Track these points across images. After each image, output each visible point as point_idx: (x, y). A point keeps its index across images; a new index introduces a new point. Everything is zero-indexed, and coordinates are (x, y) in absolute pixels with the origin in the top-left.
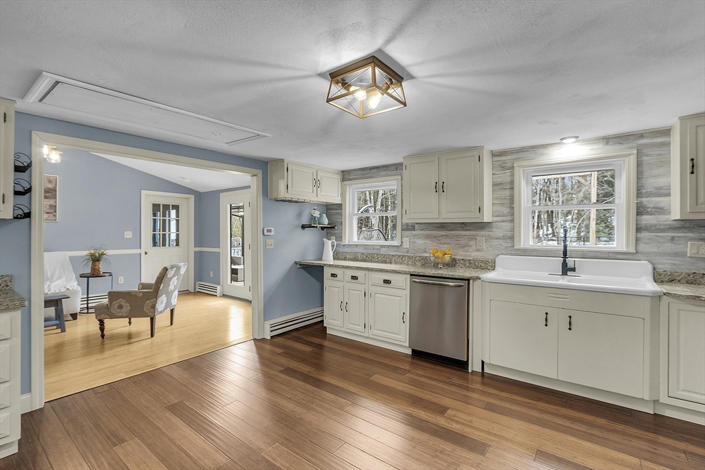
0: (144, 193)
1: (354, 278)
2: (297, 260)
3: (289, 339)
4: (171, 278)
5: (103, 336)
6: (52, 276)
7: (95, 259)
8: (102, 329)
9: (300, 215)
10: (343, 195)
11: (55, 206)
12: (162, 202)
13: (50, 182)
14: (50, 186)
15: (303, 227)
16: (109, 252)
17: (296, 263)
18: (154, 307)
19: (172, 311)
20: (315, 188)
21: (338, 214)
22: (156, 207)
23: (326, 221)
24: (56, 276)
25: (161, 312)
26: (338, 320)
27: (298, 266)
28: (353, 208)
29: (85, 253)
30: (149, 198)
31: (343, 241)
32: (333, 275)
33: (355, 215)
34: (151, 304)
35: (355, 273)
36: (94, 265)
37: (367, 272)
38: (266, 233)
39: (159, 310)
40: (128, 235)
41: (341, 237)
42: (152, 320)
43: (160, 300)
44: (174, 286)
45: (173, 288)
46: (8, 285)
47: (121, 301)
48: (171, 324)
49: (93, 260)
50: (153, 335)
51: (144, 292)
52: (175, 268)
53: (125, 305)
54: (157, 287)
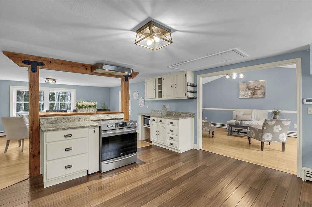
4: (273, 126)
6: (259, 119)
14: (262, 85)
18: (262, 137)
24: (261, 119)
25: (268, 141)
34: (261, 135)
36: (274, 116)
38: (305, 102)
39: (266, 140)
42: (262, 143)
43: (266, 135)
44: (279, 130)
45: (278, 131)
46: (193, 115)
47: (252, 131)
48: (283, 150)
49: (274, 114)
50: (262, 150)
51: (259, 129)
52: (276, 121)
53: (254, 133)
54: (263, 128)
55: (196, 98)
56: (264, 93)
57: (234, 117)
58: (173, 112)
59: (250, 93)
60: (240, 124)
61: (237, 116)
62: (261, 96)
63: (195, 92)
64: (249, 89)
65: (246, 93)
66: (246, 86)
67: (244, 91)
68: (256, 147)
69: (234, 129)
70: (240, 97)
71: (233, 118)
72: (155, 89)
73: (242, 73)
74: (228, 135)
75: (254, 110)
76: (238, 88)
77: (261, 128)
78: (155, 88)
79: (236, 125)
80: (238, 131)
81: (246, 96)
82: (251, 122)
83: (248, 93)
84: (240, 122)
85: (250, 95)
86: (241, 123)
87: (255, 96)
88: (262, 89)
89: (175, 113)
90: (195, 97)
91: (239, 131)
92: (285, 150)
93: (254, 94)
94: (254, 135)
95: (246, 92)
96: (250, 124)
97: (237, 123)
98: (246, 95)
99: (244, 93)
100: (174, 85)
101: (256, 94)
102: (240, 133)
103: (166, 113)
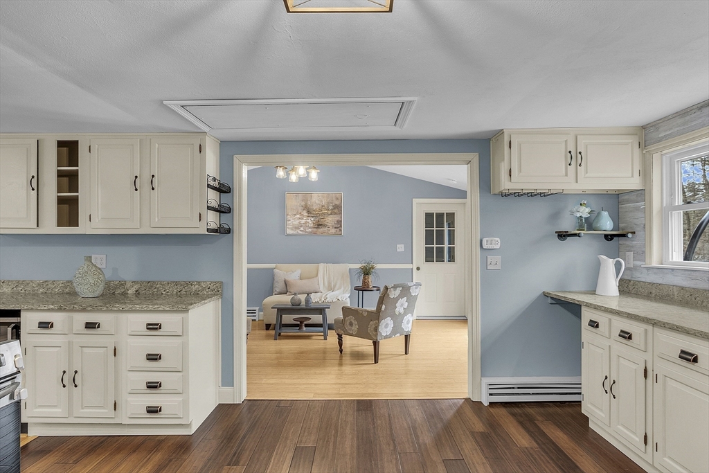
0: (415, 201)
1: (626, 336)
2: (547, 290)
3: (514, 415)
4: (396, 300)
5: (341, 351)
6: (335, 287)
7: (366, 272)
8: (340, 344)
9: (555, 216)
10: (645, 173)
11: (341, 221)
12: (435, 209)
13: (337, 199)
14: (337, 203)
15: (562, 236)
16: (378, 266)
17: (545, 295)
18: (376, 329)
19: (407, 337)
20: (571, 169)
21: (637, 209)
22: (429, 216)
23: (607, 224)
24: (337, 286)
25: (386, 337)
26: (601, 410)
27: (549, 300)
28: (672, 194)
29: (358, 266)
30: (422, 206)
31: (647, 261)
32: (593, 324)
33: (678, 208)
34: (374, 326)
35: (629, 326)
36: (364, 278)
37: (650, 328)
38: (485, 246)
39: (384, 334)
40: (401, 248)
41: (644, 252)
42: (376, 344)
43: (383, 323)
44: (404, 309)
45: (402, 311)
46: (219, 291)
47: (351, 318)
48: (406, 353)
49: (364, 273)
50: (376, 362)
51: (368, 312)
52: (401, 288)
53: (355, 322)
54: (379, 308)
55: (229, 231)
56: (339, 222)
57: (279, 286)
58: (129, 285)
59: (311, 221)
60: (303, 303)
61: (286, 282)
62: (333, 231)
63: (223, 210)
64: (309, 212)
65: (303, 221)
66: (303, 203)
67: (298, 216)
68: (358, 356)
69: (288, 319)
70: (289, 232)
71: (278, 290)
72: (34, 185)
73: (315, 168)
74: (275, 339)
75: (322, 266)
76: (283, 206)
77: (374, 309)
78: (34, 181)
79: (295, 308)
80: (299, 325)
81: (302, 229)
82: (323, 296)
83: (306, 223)
84: (303, 298)
85: (310, 228)
86: (307, 301)
87: (321, 230)
88: (335, 214)
89: (136, 287)
90: (226, 226)
91: (301, 322)
92: (410, 350)
93: (319, 225)
94: (355, 328)
95: (302, 219)
96: (321, 300)
97: (298, 303)
98: (301, 226)
99: (296, 222)
100: (147, 178)
101: (325, 226)
102: (305, 329)
103: (99, 291)
